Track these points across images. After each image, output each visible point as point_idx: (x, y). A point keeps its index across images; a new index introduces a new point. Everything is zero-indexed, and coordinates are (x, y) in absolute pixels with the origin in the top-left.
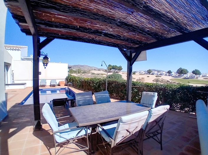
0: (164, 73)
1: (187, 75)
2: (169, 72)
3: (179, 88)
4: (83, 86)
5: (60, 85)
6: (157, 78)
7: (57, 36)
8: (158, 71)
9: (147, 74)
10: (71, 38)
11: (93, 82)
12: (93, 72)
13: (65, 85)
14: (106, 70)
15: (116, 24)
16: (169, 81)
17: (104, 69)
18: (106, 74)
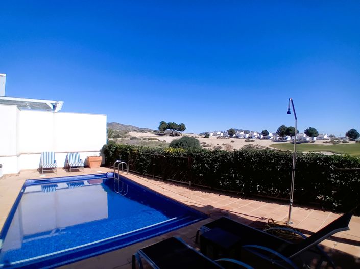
0: (255, 134)
2: (265, 133)
5: (88, 167)
6: (248, 143)
8: (246, 132)
9: (229, 137)
12: (133, 134)
14: (155, 131)
16: (269, 147)
17: (152, 130)
18: (157, 138)
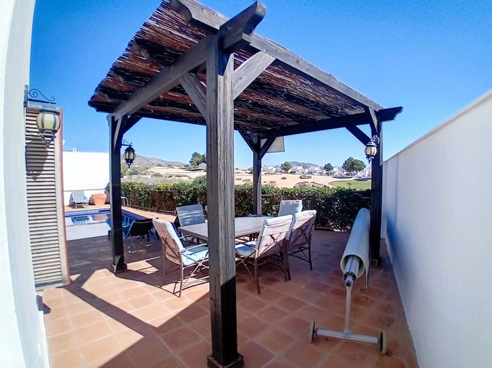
0: (316, 169)
1: (363, 174)
2: (328, 168)
3: (335, 194)
4: (154, 202)
5: (93, 204)
6: (303, 180)
7: (147, 113)
8: (305, 166)
9: (282, 172)
10: (168, 116)
11: (179, 192)
12: (157, 170)
13: (106, 203)
14: (187, 166)
15: (248, 106)
16: (328, 185)
17: (182, 164)
18: (188, 174)
